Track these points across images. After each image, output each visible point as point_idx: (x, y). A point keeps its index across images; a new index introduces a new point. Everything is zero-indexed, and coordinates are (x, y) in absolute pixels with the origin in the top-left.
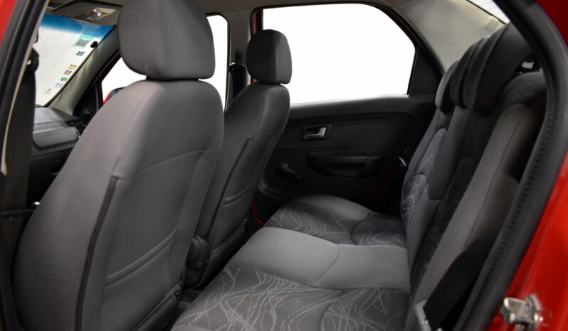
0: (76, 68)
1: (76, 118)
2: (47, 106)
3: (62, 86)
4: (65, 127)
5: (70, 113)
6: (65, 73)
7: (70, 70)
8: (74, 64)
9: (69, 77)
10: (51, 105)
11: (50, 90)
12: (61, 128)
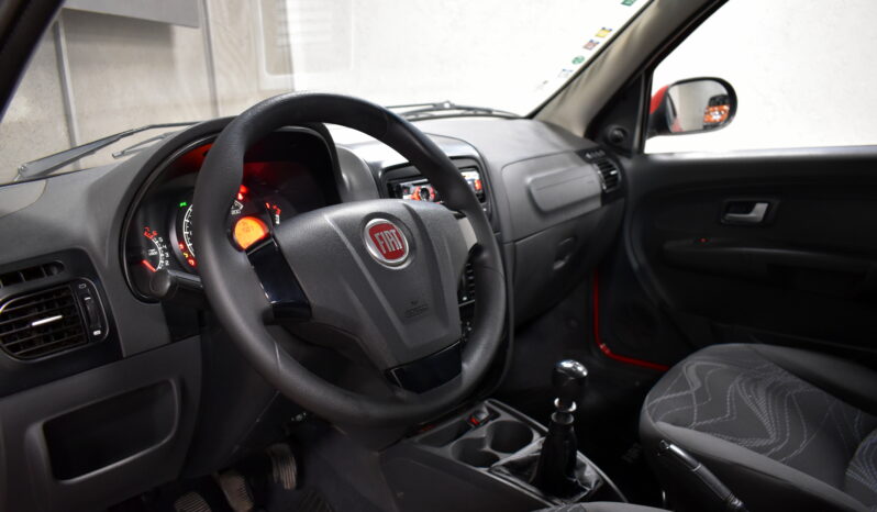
0: (609, 36)
1: (590, 144)
2: (531, 116)
3: (571, 75)
4: (581, 165)
5: (579, 132)
6: (586, 47)
7: (596, 39)
8: (608, 27)
9: (588, 55)
10: (541, 115)
11: (545, 82)
12: (573, 166)
